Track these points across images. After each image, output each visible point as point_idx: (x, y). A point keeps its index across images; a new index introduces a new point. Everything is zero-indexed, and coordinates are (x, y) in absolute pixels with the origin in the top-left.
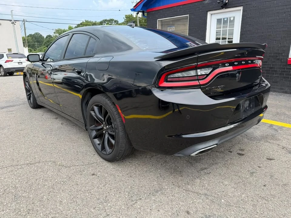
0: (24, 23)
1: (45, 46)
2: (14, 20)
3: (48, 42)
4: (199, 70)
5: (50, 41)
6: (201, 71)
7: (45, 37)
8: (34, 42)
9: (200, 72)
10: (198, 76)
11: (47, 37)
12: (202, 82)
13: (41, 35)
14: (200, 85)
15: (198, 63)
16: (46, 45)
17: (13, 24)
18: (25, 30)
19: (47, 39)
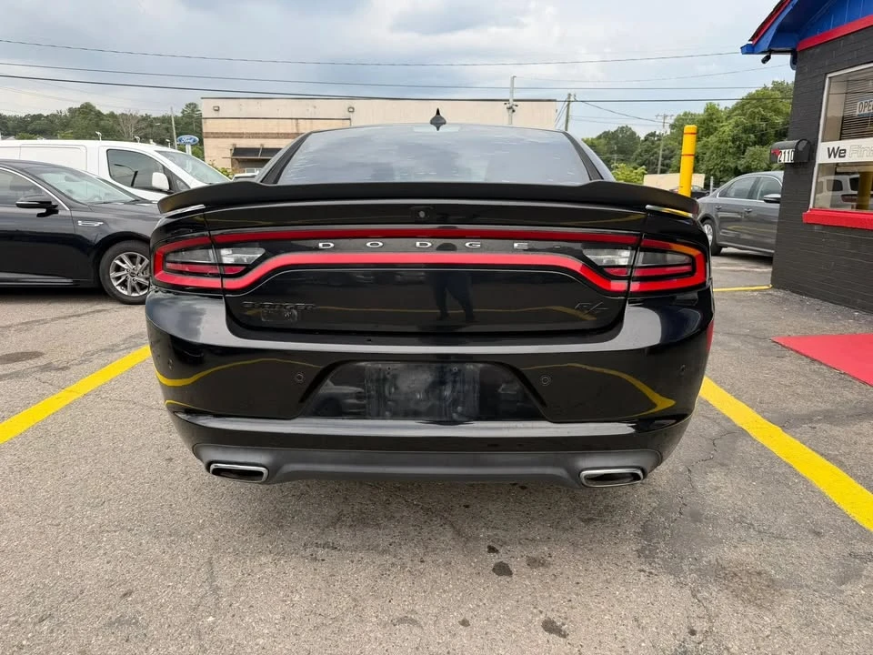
0: (568, 105)
1: (635, 165)
2: (515, 100)
3: (646, 151)
4: (224, 252)
5: (652, 149)
6: (233, 253)
7: (642, 138)
8: (611, 153)
9: (228, 256)
10: (222, 265)
11: (646, 139)
12: (230, 283)
13: (634, 133)
14: (224, 291)
15: (212, 233)
16: (638, 161)
17: (511, 111)
18: (567, 121)
19: (647, 143)
